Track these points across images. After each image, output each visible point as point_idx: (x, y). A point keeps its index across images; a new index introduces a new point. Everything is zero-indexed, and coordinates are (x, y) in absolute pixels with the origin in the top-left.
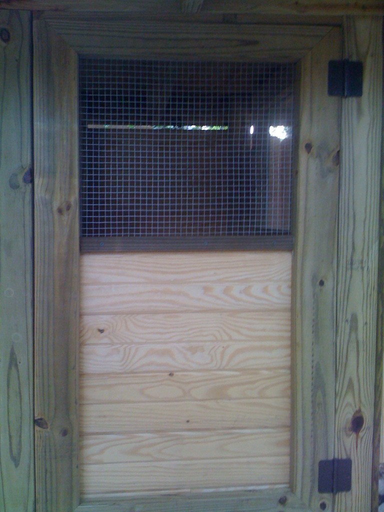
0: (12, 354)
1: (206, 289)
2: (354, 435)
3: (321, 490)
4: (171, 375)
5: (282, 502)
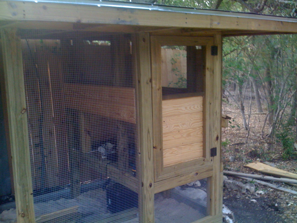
0: (148, 130)
1: (186, 108)
2: (217, 141)
3: (211, 156)
4: (179, 132)
5: (204, 160)
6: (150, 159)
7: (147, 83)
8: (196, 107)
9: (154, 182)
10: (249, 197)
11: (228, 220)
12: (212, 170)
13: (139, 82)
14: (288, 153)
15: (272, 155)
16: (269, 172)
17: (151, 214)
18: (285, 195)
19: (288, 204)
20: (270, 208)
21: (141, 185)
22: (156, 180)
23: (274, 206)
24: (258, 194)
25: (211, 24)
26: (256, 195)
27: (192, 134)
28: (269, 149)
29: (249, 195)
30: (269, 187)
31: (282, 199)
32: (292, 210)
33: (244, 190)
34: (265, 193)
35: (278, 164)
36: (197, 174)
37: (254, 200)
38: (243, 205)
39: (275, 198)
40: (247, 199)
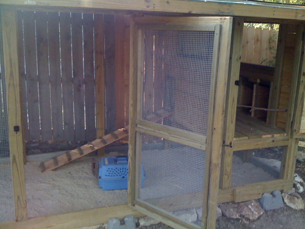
0: (234, 98)
6: (232, 122)
7: (237, 60)
17: (229, 166)
25: (296, 16)
36: (273, 141)
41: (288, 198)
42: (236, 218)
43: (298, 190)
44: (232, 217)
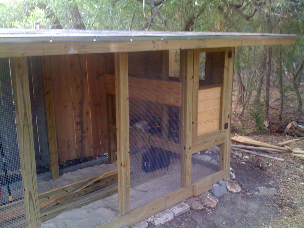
0: (190, 111)
1: (211, 95)
2: (228, 118)
3: (225, 129)
4: (206, 112)
5: (220, 132)
6: (190, 131)
7: (191, 79)
8: (217, 95)
9: (192, 147)
10: (239, 161)
11: (232, 174)
12: (225, 138)
13: (185, 78)
14: (260, 129)
15: (247, 131)
16: (249, 143)
17: (189, 168)
18: (264, 159)
19: (268, 164)
20: (256, 168)
21: (183, 148)
22: (193, 145)
23: (259, 166)
24: (245, 158)
25: (242, 44)
26: (244, 159)
27: (213, 114)
28: (243, 126)
29: (238, 160)
30: (252, 154)
31: (263, 162)
32: (272, 169)
33: (235, 156)
34: (250, 158)
35: (253, 138)
36: (216, 141)
37: (244, 163)
38: (236, 166)
39: (258, 161)
40: (238, 162)
41: (229, 185)
42: (201, 208)
43: (232, 177)
44: (198, 209)
